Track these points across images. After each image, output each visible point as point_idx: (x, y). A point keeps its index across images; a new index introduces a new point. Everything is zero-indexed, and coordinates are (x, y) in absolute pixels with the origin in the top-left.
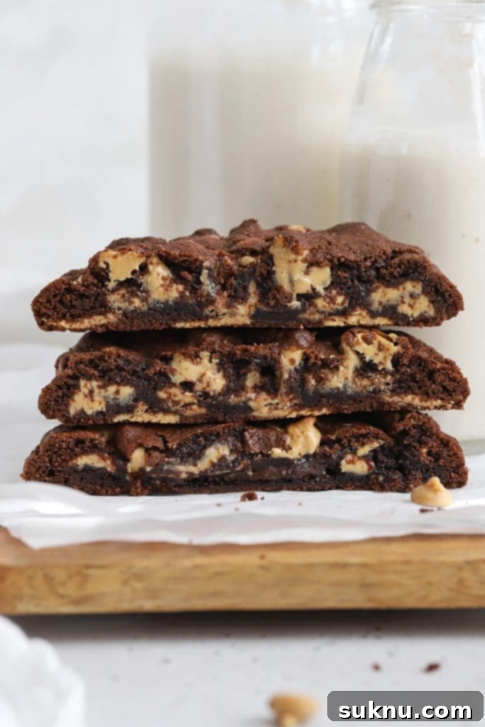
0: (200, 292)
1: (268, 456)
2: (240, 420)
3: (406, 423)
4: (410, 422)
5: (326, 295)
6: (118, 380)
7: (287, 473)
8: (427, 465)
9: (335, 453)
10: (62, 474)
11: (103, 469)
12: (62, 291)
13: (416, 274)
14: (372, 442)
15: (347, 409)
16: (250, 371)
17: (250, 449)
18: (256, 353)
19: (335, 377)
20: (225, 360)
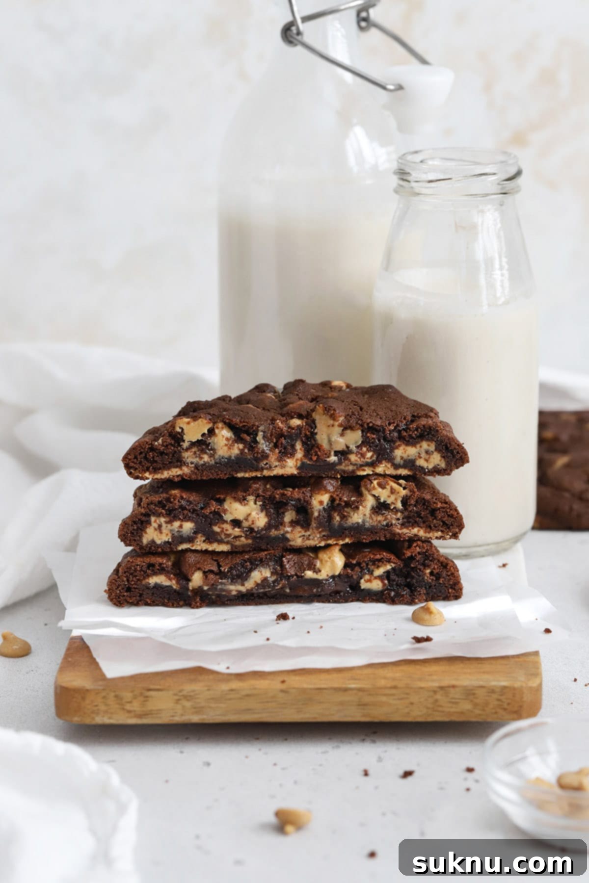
0: (256, 450)
1: (302, 577)
2: (279, 548)
3: (412, 551)
4: (416, 550)
5: (357, 452)
6: (181, 517)
7: (317, 591)
8: (430, 583)
9: (356, 575)
10: (137, 590)
11: (170, 587)
12: (146, 450)
13: (430, 436)
14: (385, 565)
15: (366, 539)
16: (287, 510)
17: (287, 572)
18: (292, 497)
19: (356, 514)
20: (267, 502)
